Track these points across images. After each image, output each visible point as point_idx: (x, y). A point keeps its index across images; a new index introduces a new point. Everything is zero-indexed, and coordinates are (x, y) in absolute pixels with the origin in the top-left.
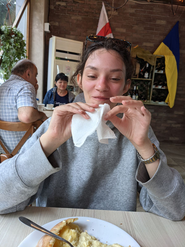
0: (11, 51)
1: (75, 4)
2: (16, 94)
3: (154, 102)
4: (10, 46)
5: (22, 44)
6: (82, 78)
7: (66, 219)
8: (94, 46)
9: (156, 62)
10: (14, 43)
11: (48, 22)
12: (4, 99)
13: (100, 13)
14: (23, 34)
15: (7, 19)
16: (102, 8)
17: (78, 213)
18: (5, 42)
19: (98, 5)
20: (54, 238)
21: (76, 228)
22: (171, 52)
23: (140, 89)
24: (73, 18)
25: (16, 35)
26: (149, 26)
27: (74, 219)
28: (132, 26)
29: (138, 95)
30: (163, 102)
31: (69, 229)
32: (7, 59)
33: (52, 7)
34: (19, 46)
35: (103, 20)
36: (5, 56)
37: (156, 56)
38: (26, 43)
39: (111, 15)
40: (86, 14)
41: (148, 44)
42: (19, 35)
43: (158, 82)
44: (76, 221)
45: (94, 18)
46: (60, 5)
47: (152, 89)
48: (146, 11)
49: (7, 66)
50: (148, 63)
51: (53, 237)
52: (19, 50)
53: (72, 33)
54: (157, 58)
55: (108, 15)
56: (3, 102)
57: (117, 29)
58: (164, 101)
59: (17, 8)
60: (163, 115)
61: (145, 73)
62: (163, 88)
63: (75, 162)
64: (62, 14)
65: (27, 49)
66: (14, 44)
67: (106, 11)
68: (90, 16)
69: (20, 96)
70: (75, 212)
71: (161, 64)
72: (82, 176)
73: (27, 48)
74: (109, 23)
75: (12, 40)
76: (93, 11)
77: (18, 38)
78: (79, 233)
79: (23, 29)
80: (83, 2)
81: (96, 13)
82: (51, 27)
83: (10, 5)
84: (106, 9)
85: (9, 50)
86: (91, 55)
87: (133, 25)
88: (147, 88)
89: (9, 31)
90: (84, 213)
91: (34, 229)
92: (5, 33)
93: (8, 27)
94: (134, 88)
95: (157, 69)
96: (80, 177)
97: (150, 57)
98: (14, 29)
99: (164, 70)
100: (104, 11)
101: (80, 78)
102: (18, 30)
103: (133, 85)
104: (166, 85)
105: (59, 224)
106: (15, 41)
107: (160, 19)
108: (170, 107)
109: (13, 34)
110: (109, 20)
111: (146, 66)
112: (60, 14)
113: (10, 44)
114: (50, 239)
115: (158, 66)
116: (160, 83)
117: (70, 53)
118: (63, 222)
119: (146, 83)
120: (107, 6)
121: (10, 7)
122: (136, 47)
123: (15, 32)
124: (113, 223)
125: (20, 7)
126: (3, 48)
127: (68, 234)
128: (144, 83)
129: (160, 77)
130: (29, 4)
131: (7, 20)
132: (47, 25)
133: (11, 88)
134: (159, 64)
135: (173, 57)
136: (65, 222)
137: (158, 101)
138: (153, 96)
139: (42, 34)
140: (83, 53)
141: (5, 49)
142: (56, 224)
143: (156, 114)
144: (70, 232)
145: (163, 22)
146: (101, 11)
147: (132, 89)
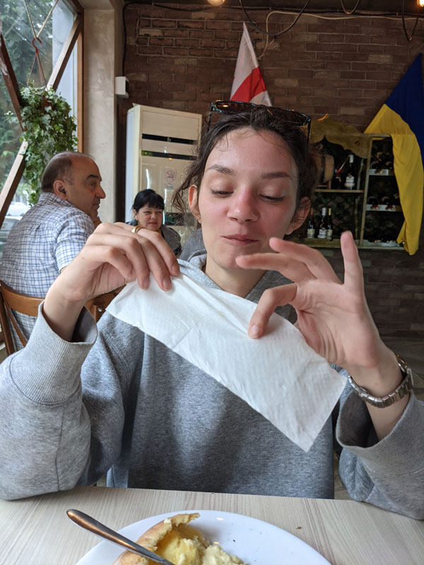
0: (45, 142)
1: (182, 30)
2: (53, 239)
3: (370, 244)
4: (43, 131)
5: (68, 126)
6: (198, 195)
7: (173, 514)
8: (225, 123)
9: (370, 150)
10: (50, 124)
11: (123, 75)
12: (27, 251)
13: (238, 48)
14: (70, 103)
15: (35, 71)
16: (241, 36)
17: (198, 503)
18: (31, 124)
19: (234, 30)
20: (146, 559)
21: (196, 537)
22: (407, 126)
23: (337, 213)
24: (177, 62)
25: (55, 107)
26: (351, 70)
27: (191, 516)
28: (312, 72)
29: (331, 229)
30: (391, 242)
31: (179, 539)
32: (37, 160)
33: (132, 41)
34: (62, 131)
35: (246, 62)
36: (31, 154)
37: (371, 138)
38: (76, 123)
39: (262, 50)
40: (207, 52)
41: (352, 111)
42: (60, 107)
43: (377, 195)
44: (194, 521)
45: (224, 60)
46: (148, 35)
47: (364, 214)
48: (343, 36)
49: (37, 175)
50: (353, 154)
51: (142, 557)
52: (61, 139)
53: (176, 95)
54: (374, 142)
55: (256, 50)
56: (27, 258)
57: (279, 82)
58: (394, 239)
59: (55, 46)
60: (393, 272)
61: (348, 178)
62: (389, 210)
63: (187, 387)
64: (152, 55)
65: (78, 135)
66: (50, 127)
67: (252, 43)
68: (215, 56)
69: (62, 242)
70: (192, 500)
71: (384, 154)
72: (203, 419)
73: (78, 133)
74: (259, 67)
75: (47, 117)
76: (222, 44)
77: (60, 113)
78: (203, 548)
79: (68, 92)
80: (200, 26)
81: (229, 49)
82: (130, 85)
83: (40, 42)
84: (251, 37)
85: (39, 139)
86: (219, 142)
87: (313, 70)
88: (353, 211)
89: (40, 98)
90: (212, 501)
91: (100, 538)
92: (30, 103)
93: (36, 89)
94: (321, 212)
95: (373, 167)
96: (199, 421)
97: (358, 140)
98: (50, 93)
99: (391, 167)
100: (246, 43)
101: (195, 194)
102: (59, 96)
103: (320, 206)
104: (398, 202)
105: (158, 526)
106: (52, 120)
107: (378, 51)
108: (408, 253)
109: (49, 105)
110: (259, 61)
111: (349, 160)
112: (149, 55)
113: (43, 127)
114: (137, 560)
115: (377, 159)
116: (383, 199)
117: (174, 140)
118: (165, 522)
119: (349, 200)
120: (254, 30)
121: (39, 46)
122: (324, 118)
123: (53, 100)
124: (279, 526)
125: (62, 44)
126: (26, 137)
127: (178, 550)
128: (346, 200)
129: (381, 184)
130: (80, 37)
131: (34, 75)
132: (122, 81)
133: (41, 227)
134: (379, 154)
135: (412, 138)
136: (169, 521)
137: (379, 241)
138: (368, 230)
139: (111, 102)
140: (202, 139)
141: (32, 138)
142: (149, 527)
143: (376, 271)
144: (181, 544)
145: (385, 59)
146: (240, 42)
147: (318, 214)
